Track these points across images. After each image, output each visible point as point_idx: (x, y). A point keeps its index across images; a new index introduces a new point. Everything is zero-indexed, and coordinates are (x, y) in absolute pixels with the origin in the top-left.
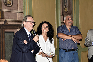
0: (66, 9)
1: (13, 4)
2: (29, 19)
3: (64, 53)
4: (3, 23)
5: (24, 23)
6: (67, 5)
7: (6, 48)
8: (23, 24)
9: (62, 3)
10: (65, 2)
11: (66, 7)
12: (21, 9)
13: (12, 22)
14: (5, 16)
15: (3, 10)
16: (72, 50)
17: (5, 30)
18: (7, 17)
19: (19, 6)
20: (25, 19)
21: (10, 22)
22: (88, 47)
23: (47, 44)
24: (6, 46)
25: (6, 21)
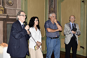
0: (52, 9)
1: (14, 4)
2: (22, 13)
3: (50, 40)
4: (6, 17)
5: (19, 17)
6: (53, 7)
7: (8, 34)
8: (17, 18)
9: (50, 4)
10: (51, 4)
11: (52, 8)
12: (19, 7)
13: (13, 16)
14: (7, 12)
15: (5, 8)
16: (56, 38)
17: (7, 22)
18: (9, 13)
19: (18, 5)
20: (19, 14)
21: (11, 16)
22: (65, 35)
23: (38, 33)
24: (8, 33)
25: (7, 16)
